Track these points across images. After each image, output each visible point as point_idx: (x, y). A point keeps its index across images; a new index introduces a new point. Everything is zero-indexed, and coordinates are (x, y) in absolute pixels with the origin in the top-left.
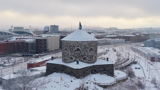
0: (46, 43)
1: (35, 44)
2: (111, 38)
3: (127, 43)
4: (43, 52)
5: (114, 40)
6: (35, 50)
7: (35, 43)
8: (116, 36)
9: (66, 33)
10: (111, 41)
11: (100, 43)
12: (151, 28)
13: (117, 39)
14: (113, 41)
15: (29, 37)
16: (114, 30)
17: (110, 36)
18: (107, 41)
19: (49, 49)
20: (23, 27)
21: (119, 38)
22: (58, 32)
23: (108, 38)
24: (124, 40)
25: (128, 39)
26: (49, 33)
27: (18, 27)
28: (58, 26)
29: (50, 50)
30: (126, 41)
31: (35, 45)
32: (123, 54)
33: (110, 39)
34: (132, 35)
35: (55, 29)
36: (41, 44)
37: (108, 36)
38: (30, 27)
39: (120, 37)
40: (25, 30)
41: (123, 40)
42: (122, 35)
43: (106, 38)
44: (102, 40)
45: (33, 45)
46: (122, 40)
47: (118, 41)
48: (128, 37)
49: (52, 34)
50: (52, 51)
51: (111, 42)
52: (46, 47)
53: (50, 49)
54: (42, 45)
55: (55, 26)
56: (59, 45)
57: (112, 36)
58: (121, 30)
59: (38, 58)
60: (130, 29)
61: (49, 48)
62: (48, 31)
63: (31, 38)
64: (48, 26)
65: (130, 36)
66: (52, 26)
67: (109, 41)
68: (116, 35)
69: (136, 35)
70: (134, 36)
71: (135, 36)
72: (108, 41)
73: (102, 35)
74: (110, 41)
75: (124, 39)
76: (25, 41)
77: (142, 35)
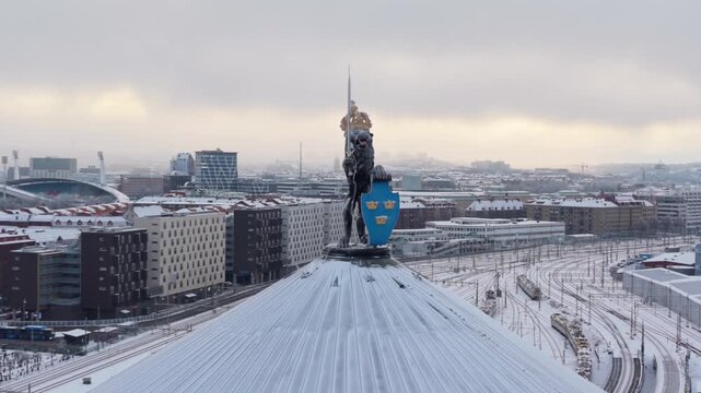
0: (144, 256)
1: (78, 261)
2: (493, 214)
3: (575, 242)
4: (126, 304)
5: (509, 228)
6: (75, 296)
7: (75, 256)
8: (518, 205)
9: (273, 188)
10: (497, 232)
11: (446, 246)
12: (659, 167)
13: (526, 222)
14: (506, 232)
15: (60, 214)
16: (494, 173)
17: (486, 205)
18: (479, 233)
19: (160, 290)
20: (75, 160)
21: (537, 218)
22: (237, 185)
23: (481, 214)
24: (560, 226)
25: (582, 223)
26: (192, 187)
27: (48, 160)
28: (235, 154)
29: (166, 293)
30: (569, 230)
31: (76, 266)
32: (592, 322)
33: (493, 223)
34: (602, 203)
35: (217, 167)
36: (114, 261)
37: (477, 206)
38: (102, 158)
39: (538, 213)
40: (83, 170)
41: (553, 229)
42: (548, 203)
43: (470, 214)
44: (451, 228)
45: (66, 265)
46: (549, 229)
47: (534, 230)
48: (581, 211)
49: (201, 195)
50: (181, 299)
51: (497, 239)
52: (144, 275)
53: (165, 286)
54: (116, 266)
55: (219, 153)
56: (221, 265)
57: (499, 205)
58: (526, 174)
59: (82, 354)
60: (565, 170)
61: (161, 283)
62: (187, 179)
63: (75, 219)
64: (190, 156)
65: (591, 209)
66: (205, 153)
67: (486, 233)
68: (515, 201)
69: (617, 203)
70: (610, 205)
71: (613, 205)
72: (482, 233)
73: (449, 200)
74: (492, 233)
75: (562, 219)
76: (27, 237)
77: (648, 204)
